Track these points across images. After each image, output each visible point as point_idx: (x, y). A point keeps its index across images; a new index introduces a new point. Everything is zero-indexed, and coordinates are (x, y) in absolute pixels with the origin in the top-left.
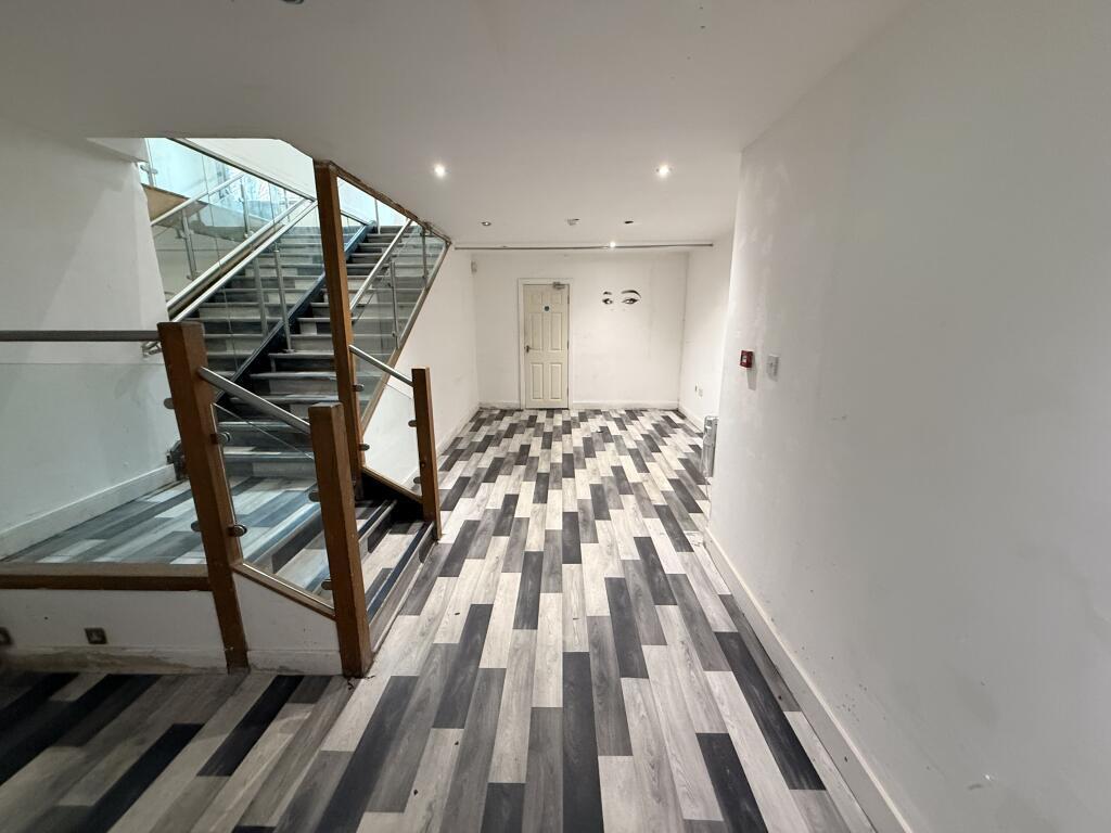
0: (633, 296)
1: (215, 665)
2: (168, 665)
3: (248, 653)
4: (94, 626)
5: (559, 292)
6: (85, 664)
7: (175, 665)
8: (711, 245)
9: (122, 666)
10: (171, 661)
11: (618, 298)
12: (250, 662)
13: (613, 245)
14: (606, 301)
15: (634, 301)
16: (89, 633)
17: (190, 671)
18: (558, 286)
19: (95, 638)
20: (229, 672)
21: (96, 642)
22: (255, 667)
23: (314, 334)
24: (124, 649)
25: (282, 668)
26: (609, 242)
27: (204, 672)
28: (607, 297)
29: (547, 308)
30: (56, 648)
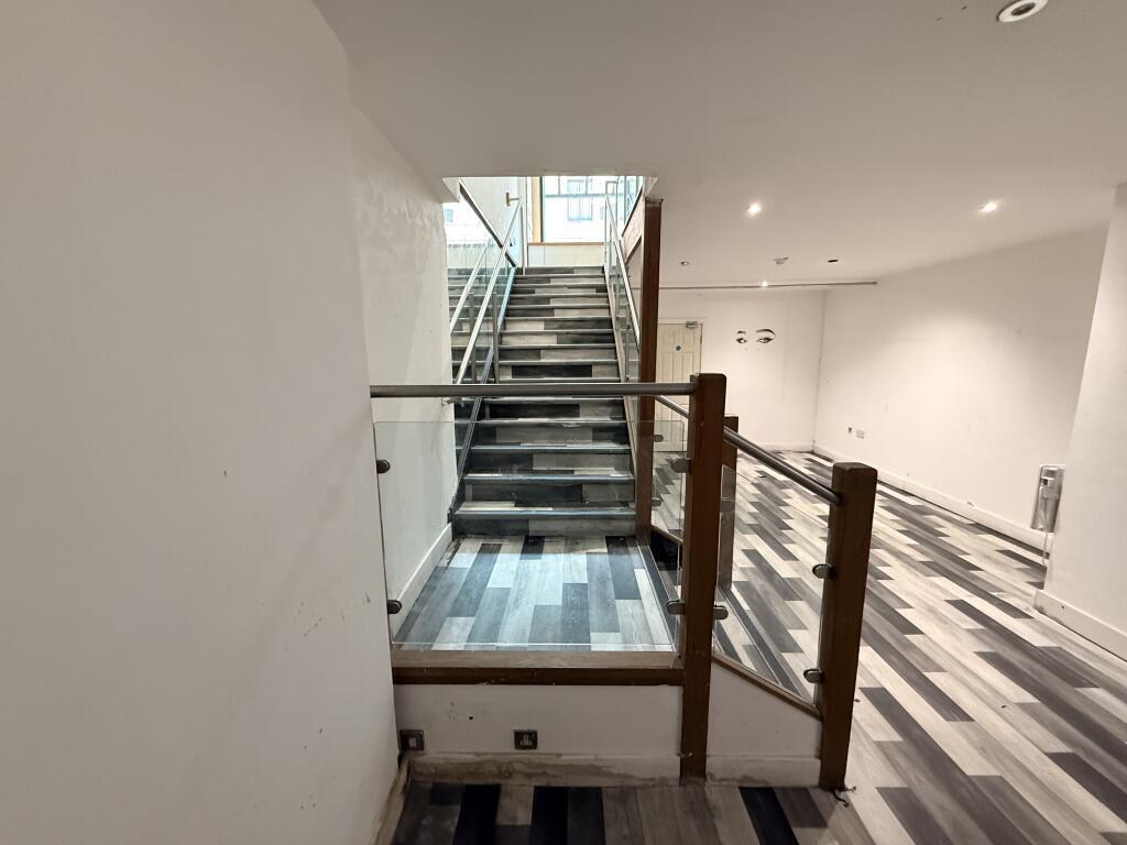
0: (768, 335)
1: (665, 774)
2: (610, 775)
3: (708, 761)
4: (524, 728)
5: (692, 331)
6: (509, 775)
7: (619, 775)
8: (875, 283)
9: (554, 776)
10: (615, 771)
11: (752, 337)
12: (707, 770)
13: (765, 284)
14: (739, 340)
15: (768, 340)
16: (519, 736)
17: (637, 783)
18: (690, 325)
19: (526, 742)
20: (680, 784)
21: (525, 748)
22: (712, 776)
23: (509, 378)
24: (559, 755)
25: (746, 778)
26: (762, 281)
27: (651, 783)
28: (740, 336)
29: (678, 348)
30: (477, 754)
